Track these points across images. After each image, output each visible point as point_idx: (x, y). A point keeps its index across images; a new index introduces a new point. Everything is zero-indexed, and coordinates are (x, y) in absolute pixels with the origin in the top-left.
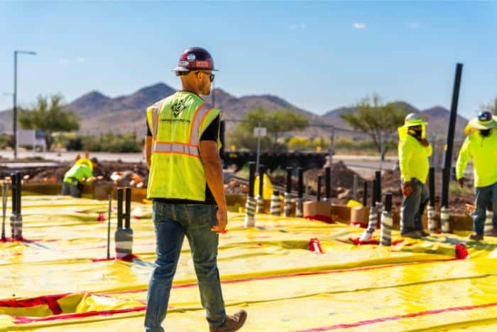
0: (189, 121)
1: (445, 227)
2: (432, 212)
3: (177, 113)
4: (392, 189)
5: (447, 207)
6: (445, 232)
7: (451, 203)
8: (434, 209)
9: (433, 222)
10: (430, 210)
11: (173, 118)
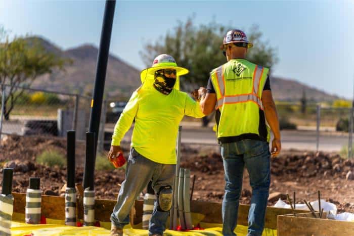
0: (251, 78)
1: (88, 217)
2: (71, 195)
3: (238, 74)
4: (17, 162)
5: (91, 189)
6: (88, 224)
7: (99, 184)
8: (74, 191)
9: (71, 209)
10: (68, 192)
11: (236, 77)
